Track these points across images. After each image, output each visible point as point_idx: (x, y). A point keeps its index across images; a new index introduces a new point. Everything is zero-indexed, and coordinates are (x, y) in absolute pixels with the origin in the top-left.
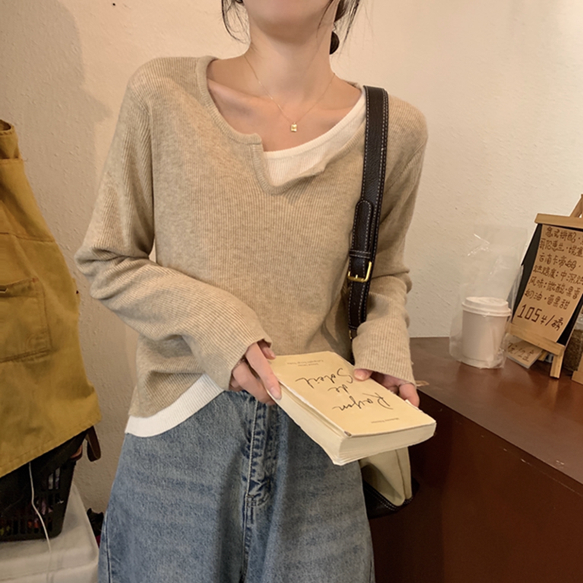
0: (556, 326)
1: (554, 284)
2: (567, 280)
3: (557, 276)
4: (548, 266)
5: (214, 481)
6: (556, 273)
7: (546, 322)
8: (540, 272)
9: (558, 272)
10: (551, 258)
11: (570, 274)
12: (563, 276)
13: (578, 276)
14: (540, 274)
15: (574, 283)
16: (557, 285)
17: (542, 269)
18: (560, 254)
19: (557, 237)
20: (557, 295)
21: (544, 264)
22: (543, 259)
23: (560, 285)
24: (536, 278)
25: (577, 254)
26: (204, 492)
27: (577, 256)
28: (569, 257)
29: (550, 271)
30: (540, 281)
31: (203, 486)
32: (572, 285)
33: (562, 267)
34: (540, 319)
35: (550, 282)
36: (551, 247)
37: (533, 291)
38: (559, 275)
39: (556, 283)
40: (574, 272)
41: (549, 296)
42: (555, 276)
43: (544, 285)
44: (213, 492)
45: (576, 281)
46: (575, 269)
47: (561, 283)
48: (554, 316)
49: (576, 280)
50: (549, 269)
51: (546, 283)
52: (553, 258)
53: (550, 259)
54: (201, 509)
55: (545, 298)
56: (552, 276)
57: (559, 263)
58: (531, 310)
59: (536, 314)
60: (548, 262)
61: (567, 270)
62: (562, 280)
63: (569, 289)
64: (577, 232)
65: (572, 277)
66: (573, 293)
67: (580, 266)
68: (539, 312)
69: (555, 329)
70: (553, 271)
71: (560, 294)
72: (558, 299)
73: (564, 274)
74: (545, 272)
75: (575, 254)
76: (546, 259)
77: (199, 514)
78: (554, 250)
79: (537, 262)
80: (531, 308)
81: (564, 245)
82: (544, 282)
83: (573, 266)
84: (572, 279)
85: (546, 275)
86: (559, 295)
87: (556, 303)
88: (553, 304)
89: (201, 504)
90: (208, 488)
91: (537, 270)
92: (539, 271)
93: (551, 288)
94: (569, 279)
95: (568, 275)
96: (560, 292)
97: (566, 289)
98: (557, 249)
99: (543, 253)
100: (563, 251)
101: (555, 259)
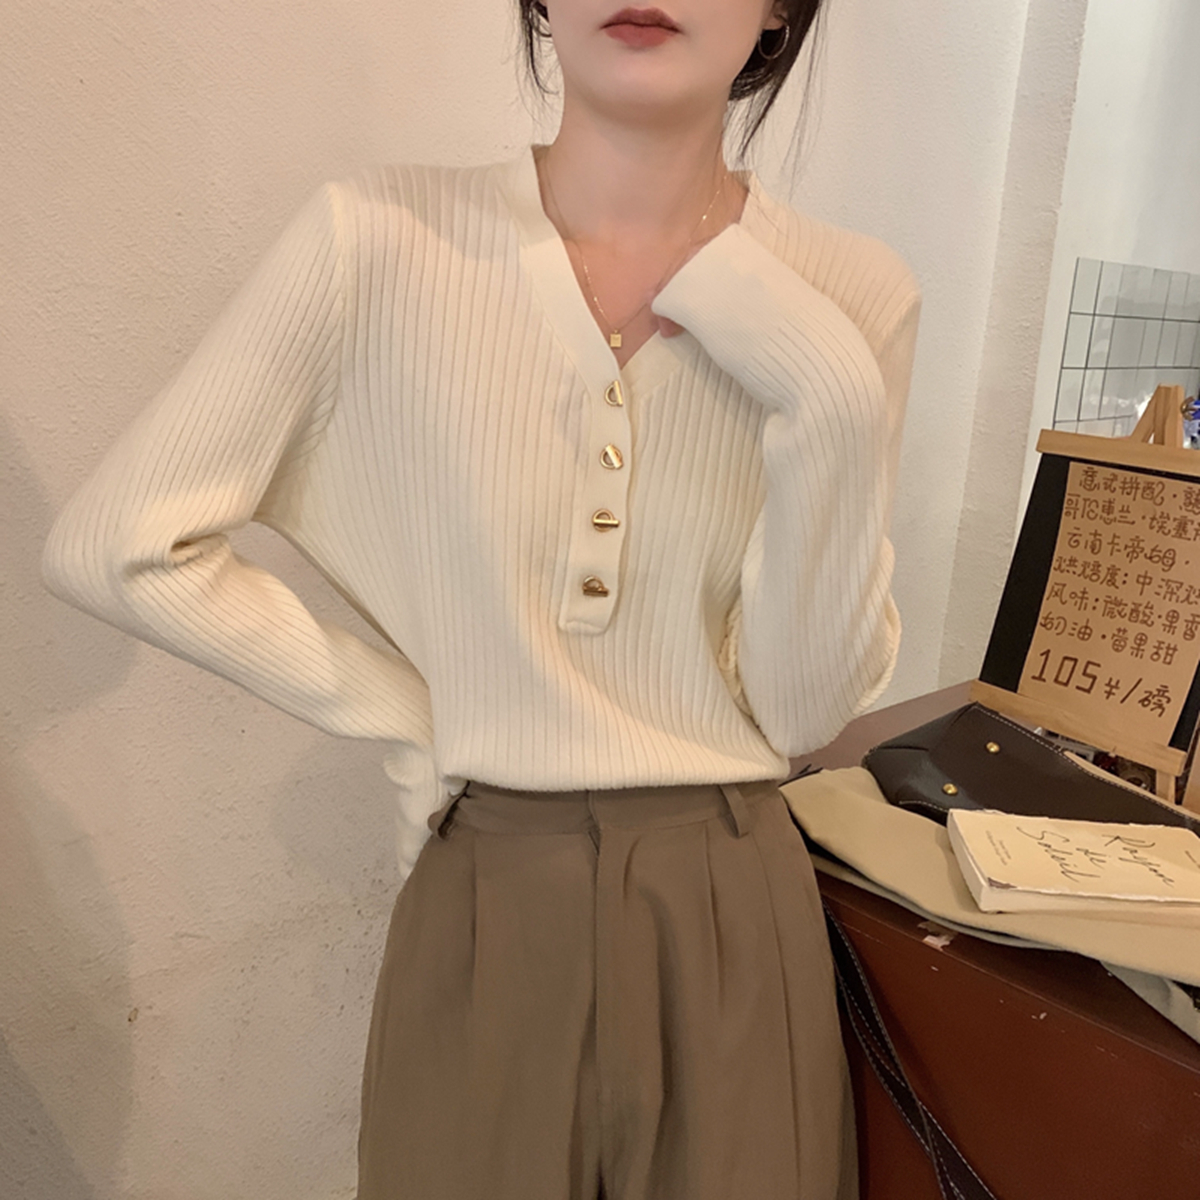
0: (1152, 706)
1: (1118, 603)
2: (1158, 594)
3: (1124, 582)
4: (1096, 558)
6: (1119, 579)
7: (1119, 694)
8: (1074, 573)
9: (1126, 575)
10: (1100, 541)
11: (1163, 580)
12: (1143, 584)
13: (1186, 587)
14: (1075, 577)
16: (1133, 607)
17: (1079, 565)
18: (1126, 533)
19: (1113, 491)
20: (1134, 629)
21: (1083, 555)
22: (1078, 543)
23: (1137, 605)
24: (1064, 585)
25: (1173, 532)
27: (1173, 536)
28: (1151, 540)
29: (1103, 573)
30: (1080, 595)
32: (1173, 606)
33: (1136, 562)
34: (1100, 687)
35: (1109, 597)
36: (1096, 516)
37: (1059, 618)
38: (1131, 580)
39: (1127, 600)
40: (1172, 575)
41: (1114, 631)
42: (1119, 583)
43: (1091, 603)
45: (1181, 599)
46: (1174, 567)
47: (1142, 600)
48: (1140, 681)
49: (1182, 594)
50: (1097, 565)
52: (1106, 539)
53: (1098, 543)
55: (1104, 637)
56: (1112, 582)
57: (1124, 552)
58: (1069, 664)
59: (1085, 674)
60: (1094, 549)
61: (1156, 570)
62: (1142, 593)
63: (1168, 615)
64: (1169, 481)
65: (1169, 587)
66: (1181, 626)
67: (1186, 562)
68: (1091, 670)
69: (1149, 713)
70: (1113, 571)
71: (1144, 626)
72: (1142, 639)
73: (1144, 580)
74: (1088, 572)
75: (1169, 531)
76: (1087, 542)
78: (1108, 522)
79: (1062, 549)
80: (1066, 658)
81: (1133, 510)
82: (1091, 596)
83: (1168, 561)
84: (1172, 593)
85: (1093, 581)
86: (1143, 628)
87: (1139, 649)
88: (1128, 650)
91: (1063, 566)
92: (1072, 569)
93: (1115, 613)
94: (1163, 591)
95: (1156, 581)
96: (1145, 622)
97: (1160, 617)
98: (1115, 520)
99: (1078, 529)
100: (1133, 523)
101: (1112, 543)
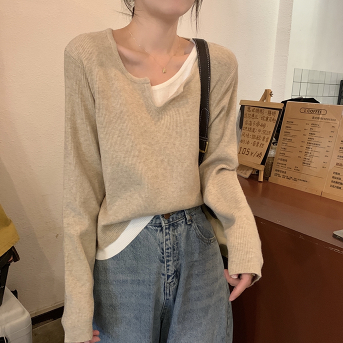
1: (255, 136)
2: (262, 133)
5: (146, 277)
6: (255, 130)
7: (253, 155)
9: (256, 130)
10: (251, 123)
12: (259, 131)
13: (267, 131)
14: (247, 131)
15: (265, 134)
17: (247, 128)
18: (256, 121)
19: (254, 112)
20: (257, 141)
21: (248, 126)
22: (247, 124)
23: (258, 136)
24: (245, 133)
25: (265, 120)
26: (140, 284)
28: (262, 122)
29: (252, 129)
30: (247, 135)
31: (139, 280)
33: (258, 127)
34: (250, 154)
35: (253, 135)
36: (251, 117)
37: (244, 140)
38: (257, 131)
39: (256, 135)
40: (265, 129)
41: (253, 142)
42: (255, 131)
43: (249, 136)
44: (145, 283)
46: (265, 127)
47: (259, 135)
48: (257, 151)
50: (251, 128)
51: (251, 136)
52: (253, 122)
54: (139, 292)
55: (251, 143)
57: (256, 125)
58: (245, 150)
59: (248, 151)
60: (250, 125)
61: (262, 128)
62: (259, 133)
64: (265, 109)
66: (265, 140)
67: (267, 126)
69: (258, 158)
72: (258, 143)
74: (249, 130)
76: (249, 123)
77: (138, 296)
78: (253, 119)
79: (244, 125)
80: (244, 148)
81: (258, 116)
83: (264, 126)
85: (250, 132)
87: (257, 145)
88: (255, 145)
89: (139, 290)
90: (143, 281)
91: (245, 129)
93: (254, 138)
94: (263, 133)
95: (262, 131)
96: (259, 139)
97: (262, 138)
98: (254, 118)
99: (247, 120)
100: (258, 119)
101: (254, 123)
